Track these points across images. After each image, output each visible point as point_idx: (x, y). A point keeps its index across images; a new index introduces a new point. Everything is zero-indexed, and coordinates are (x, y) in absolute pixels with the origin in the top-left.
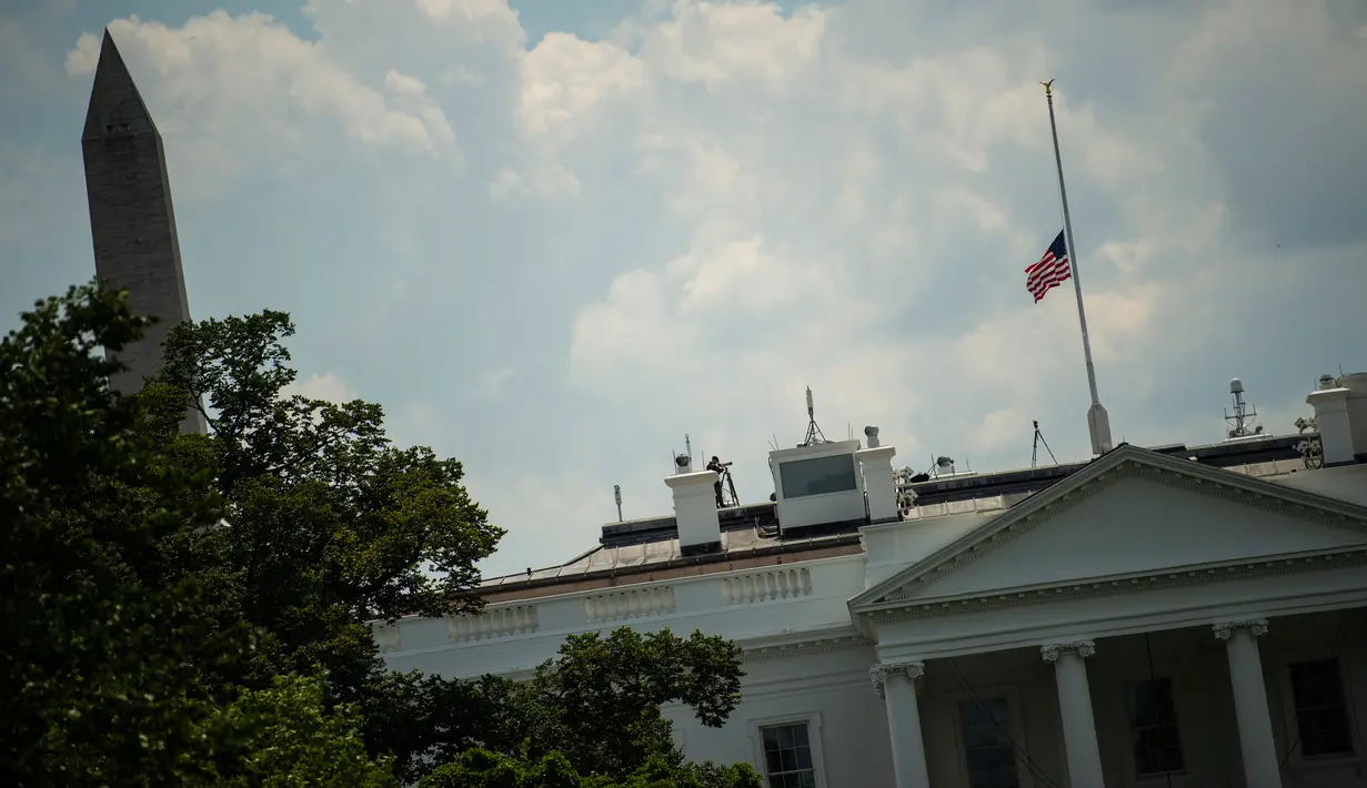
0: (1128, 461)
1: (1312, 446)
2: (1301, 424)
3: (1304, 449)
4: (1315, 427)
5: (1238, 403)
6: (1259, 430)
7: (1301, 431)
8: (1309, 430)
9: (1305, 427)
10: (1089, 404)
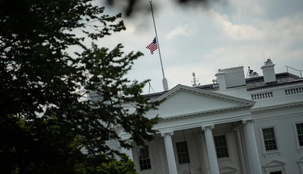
0: (181, 88)
1: (216, 86)
2: (214, 81)
3: (214, 87)
4: (217, 82)
5: (194, 78)
6: (199, 84)
7: (214, 83)
8: (215, 83)
9: (215, 82)
10: (163, 78)
